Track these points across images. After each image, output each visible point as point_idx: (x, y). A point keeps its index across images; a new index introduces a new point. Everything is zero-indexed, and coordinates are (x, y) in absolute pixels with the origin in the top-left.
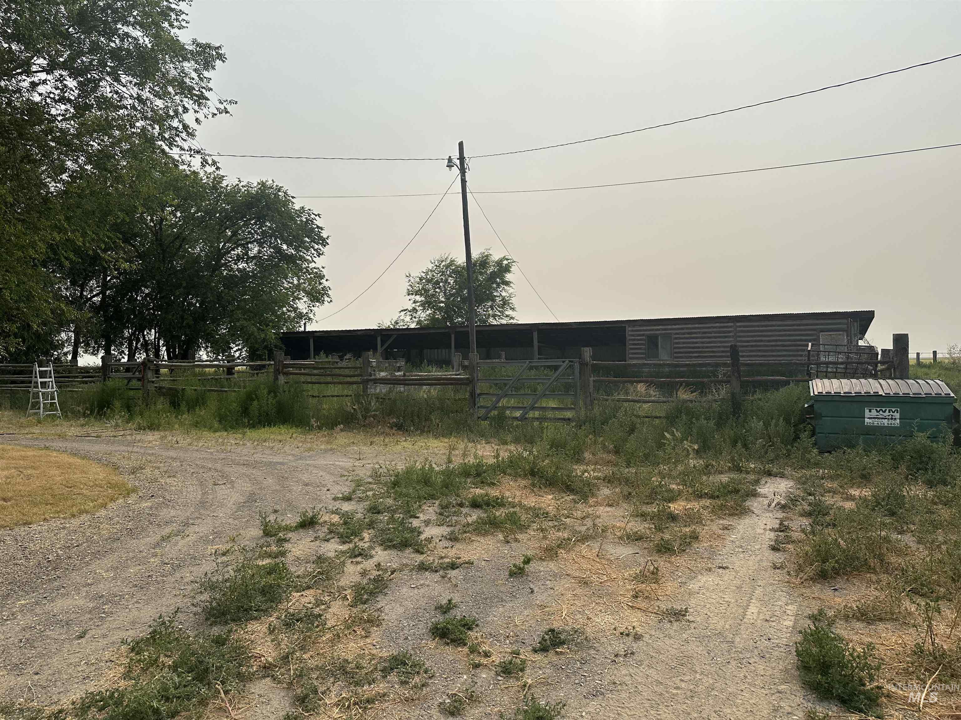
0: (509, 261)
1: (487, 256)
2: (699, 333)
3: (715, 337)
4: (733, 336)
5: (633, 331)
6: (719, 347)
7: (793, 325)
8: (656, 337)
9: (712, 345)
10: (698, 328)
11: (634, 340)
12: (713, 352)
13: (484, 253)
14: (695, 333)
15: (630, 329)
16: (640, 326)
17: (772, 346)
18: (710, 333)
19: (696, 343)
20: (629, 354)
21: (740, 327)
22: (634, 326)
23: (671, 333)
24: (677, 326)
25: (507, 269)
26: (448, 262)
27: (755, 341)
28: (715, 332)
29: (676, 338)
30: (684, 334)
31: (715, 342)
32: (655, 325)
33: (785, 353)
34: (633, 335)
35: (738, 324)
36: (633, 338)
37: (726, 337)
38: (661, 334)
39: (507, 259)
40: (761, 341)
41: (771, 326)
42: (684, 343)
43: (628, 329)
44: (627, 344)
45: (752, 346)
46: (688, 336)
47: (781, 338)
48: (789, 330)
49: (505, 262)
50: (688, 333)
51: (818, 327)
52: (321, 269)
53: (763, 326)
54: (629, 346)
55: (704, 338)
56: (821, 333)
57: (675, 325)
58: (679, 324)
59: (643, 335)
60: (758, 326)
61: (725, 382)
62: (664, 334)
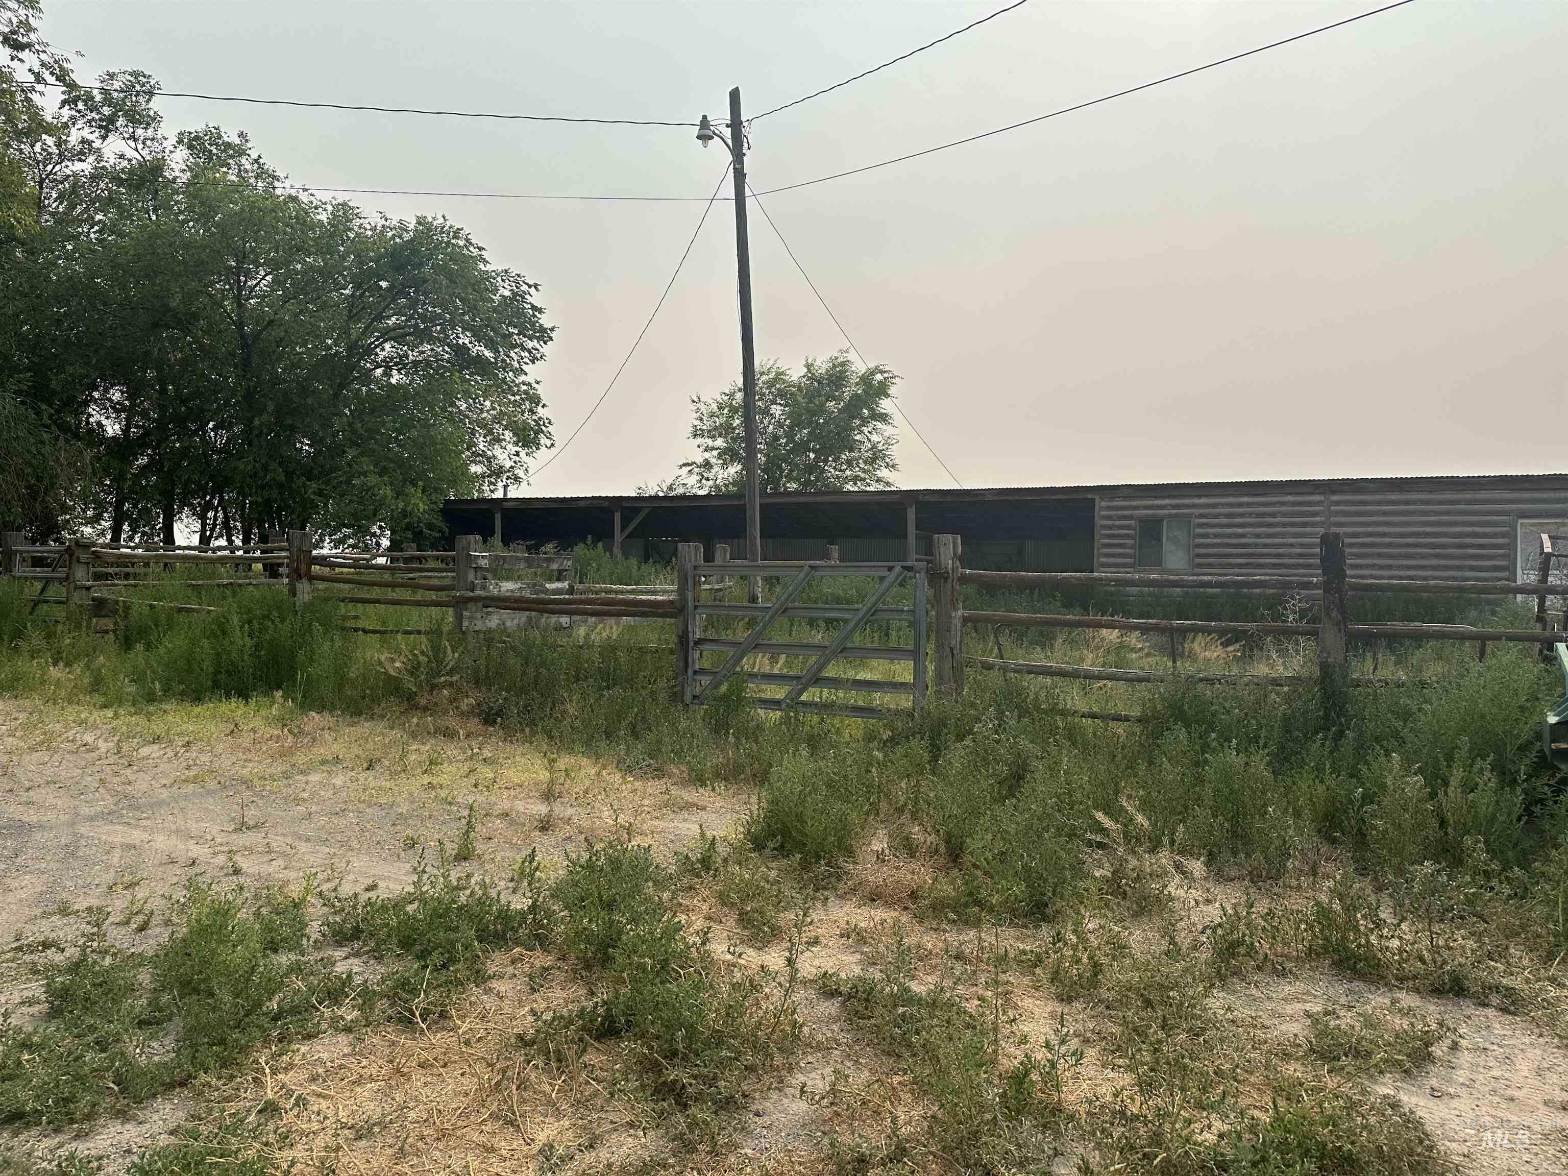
0: (886, 375)
1: (843, 364)
2: (1250, 515)
3: (1285, 525)
4: (1323, 523)
5: (1109, 508)
6: (1292, 545)
7: (1458, 502)
8: (1159, 521)
9: (1277, 541)
10: (1249, 505)
11: (1110, 527)
12: (1278, 556)
13: (836, 358)
14: (1242, 515)
15: (1103, 504)
16: (1125, 498)
17: (1408, 545)
18: (1273, 515)
19: (1243, 536)
20: (1100, 555)
21: (1338, 503)
22: (1112, 499)
23: (1189, 515)
24: (1203, 501)
25: (882, 390)
26: (772, 375)
27: (1371, 535)
28: (1284, 515)
29: (1201, 526)
30: (1216, 516)
31: (1283, 535)
32: (1156, 498)
33: (1435, 562)
34: (1109, 518)
35: (1335, 498)
36: (1109, 523)
37: (1305, 525)
38: (1170, 516)
39: (882, 372)
40: (1384, 535)
41: (1407, 503)
42: (1216, 536)
43: (1101, 503)
44: (1097, 537)
45: (1363, 545)
46: (1225, 520)
47: (1428, 529)
48: (1448, 513)
49: (879, 377)
50: (1228, 516)
51: (1514, 506)
52: (534, 385)
53: (1389, 503)
54: (1099, 541)
55: (1260, 525)
56: (1521, 521)
57: (1200, 496)
58: (1206, 496)
59: (1130, 518)
60: (1379, 503)
61: (1302, 634)
62: (1176, 515)
